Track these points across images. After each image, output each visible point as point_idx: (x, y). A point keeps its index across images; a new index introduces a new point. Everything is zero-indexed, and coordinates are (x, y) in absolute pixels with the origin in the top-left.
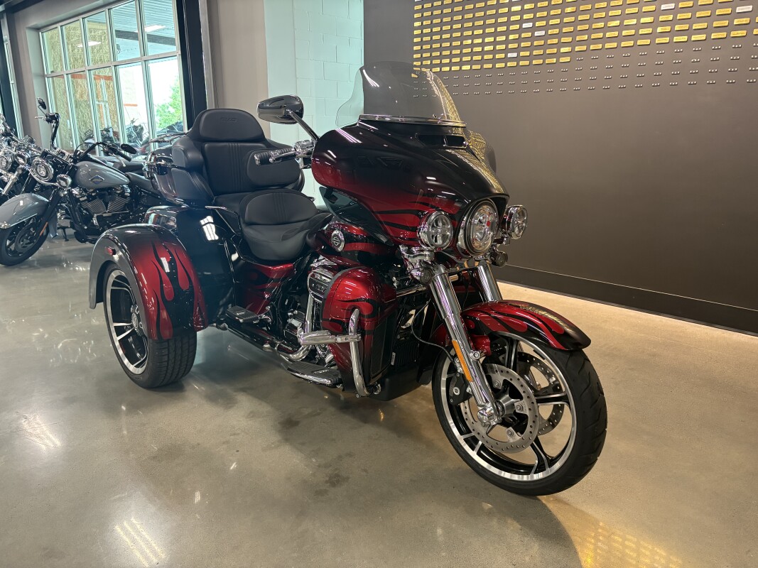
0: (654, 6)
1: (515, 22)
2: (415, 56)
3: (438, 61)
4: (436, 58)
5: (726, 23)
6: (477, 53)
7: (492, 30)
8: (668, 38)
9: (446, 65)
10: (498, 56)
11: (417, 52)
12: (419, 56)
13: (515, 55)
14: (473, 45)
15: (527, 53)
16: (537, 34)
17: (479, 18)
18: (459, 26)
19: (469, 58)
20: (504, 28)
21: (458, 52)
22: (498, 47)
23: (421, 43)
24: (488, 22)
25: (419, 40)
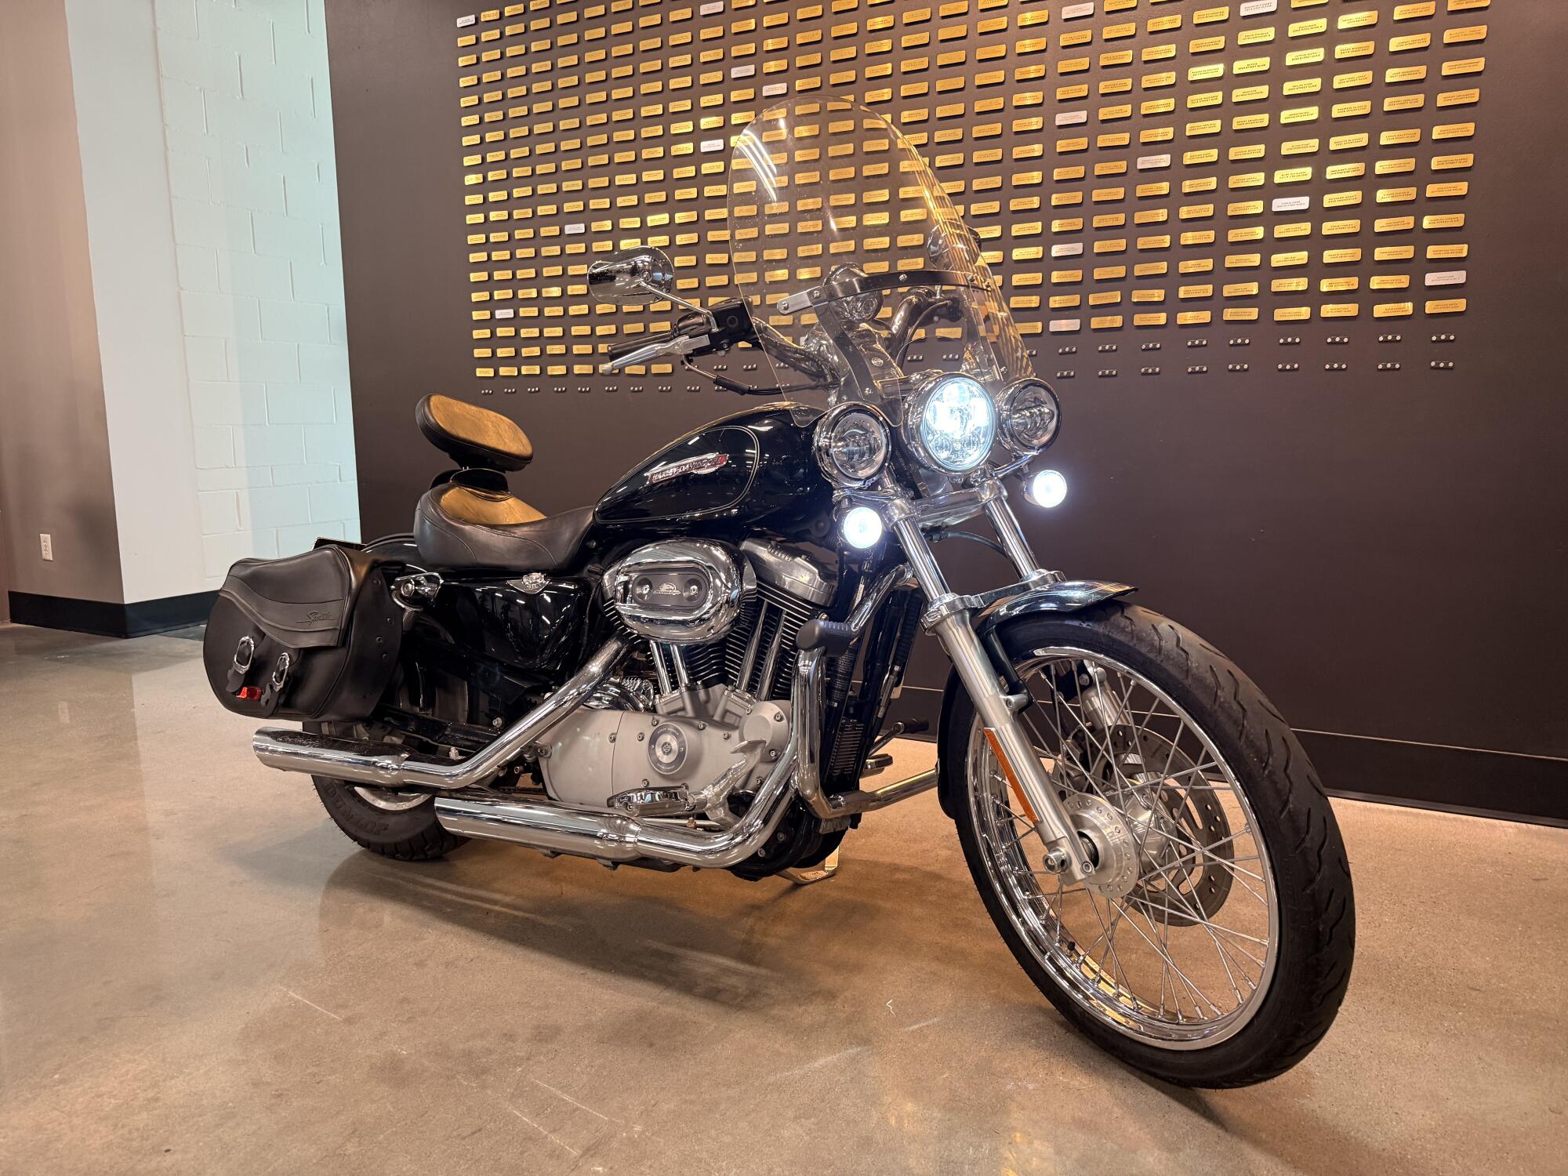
0: (1046, 12)
2: (469, 161)
3: (526, 171)
5: (1219, 42)
6: (624, 145)
7: (657, 86)
8: (1085, 87)
9: (546, 177)
11: (472, 150)
12: (476, 159)
14: (608, 126)
19: (604, 159)
20: (686, 81)
21: (575, 144)
23: (481, 127)
24: (644, 67)
25: (473, 120)
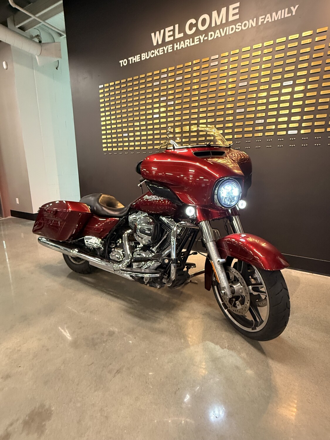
1: (156, 97)
4: (114, 119)
10: (148, 117)
13: (157, 116)
15: (165, 115)
16: (169, 103)
17: (136, 96)
18: (125, 100)
22: (148, 112)
